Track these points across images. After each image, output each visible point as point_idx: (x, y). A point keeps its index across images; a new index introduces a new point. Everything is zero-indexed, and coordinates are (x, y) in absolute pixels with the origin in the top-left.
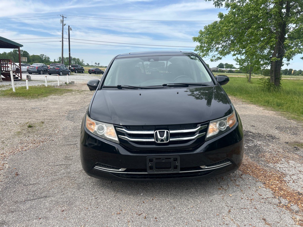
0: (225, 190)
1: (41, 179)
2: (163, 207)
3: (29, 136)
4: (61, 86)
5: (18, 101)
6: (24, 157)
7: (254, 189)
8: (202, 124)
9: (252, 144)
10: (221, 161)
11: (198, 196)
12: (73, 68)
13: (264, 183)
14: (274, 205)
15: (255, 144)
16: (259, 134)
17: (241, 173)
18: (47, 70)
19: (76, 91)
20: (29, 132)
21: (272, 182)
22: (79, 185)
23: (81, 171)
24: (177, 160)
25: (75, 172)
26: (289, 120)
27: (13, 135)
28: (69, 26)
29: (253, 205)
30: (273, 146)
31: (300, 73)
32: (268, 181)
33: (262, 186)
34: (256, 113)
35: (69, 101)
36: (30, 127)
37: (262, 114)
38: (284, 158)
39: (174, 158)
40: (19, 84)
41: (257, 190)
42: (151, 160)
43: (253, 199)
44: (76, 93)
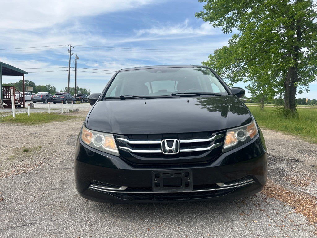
0: (248, 216)
1: (29, 204)
2: (173, 235)
3: (23, 160)
4: (64, 113)
5: (17, 127)
6: (13, 181)
7: (283, 214)
8: (218, 132)
9: (274, 167)
10: (242, 178)
11: (215, 223)
12: (79, 97)
13: (294, 208)
14: (311, 233)
15: (278, 167)
16: (280, 157)
17: (265, 197)
18: (52, 99)
19: (80, 118)
20: (24, 156)
21: (303, 207)
22: (72, 211)
23: (76, 195)
24: (188, 176)
25: (69, 196)
26: (312, 144)
27: (5, 159)
28: (76, 55)
29: (284, 233)
30: (298, 169)
31: (314, 102)
32: (298, 206)
33: (293, 210)
34: (274, 137)
35: (72, 126)
36: (26, 151)
37: (281, 138)
38: (313, 180)
39: (185, 173)
40: (21, 111)
41: (287, 215)
42: (157, 176)
43: (284, 226)
44: (80, 119)
